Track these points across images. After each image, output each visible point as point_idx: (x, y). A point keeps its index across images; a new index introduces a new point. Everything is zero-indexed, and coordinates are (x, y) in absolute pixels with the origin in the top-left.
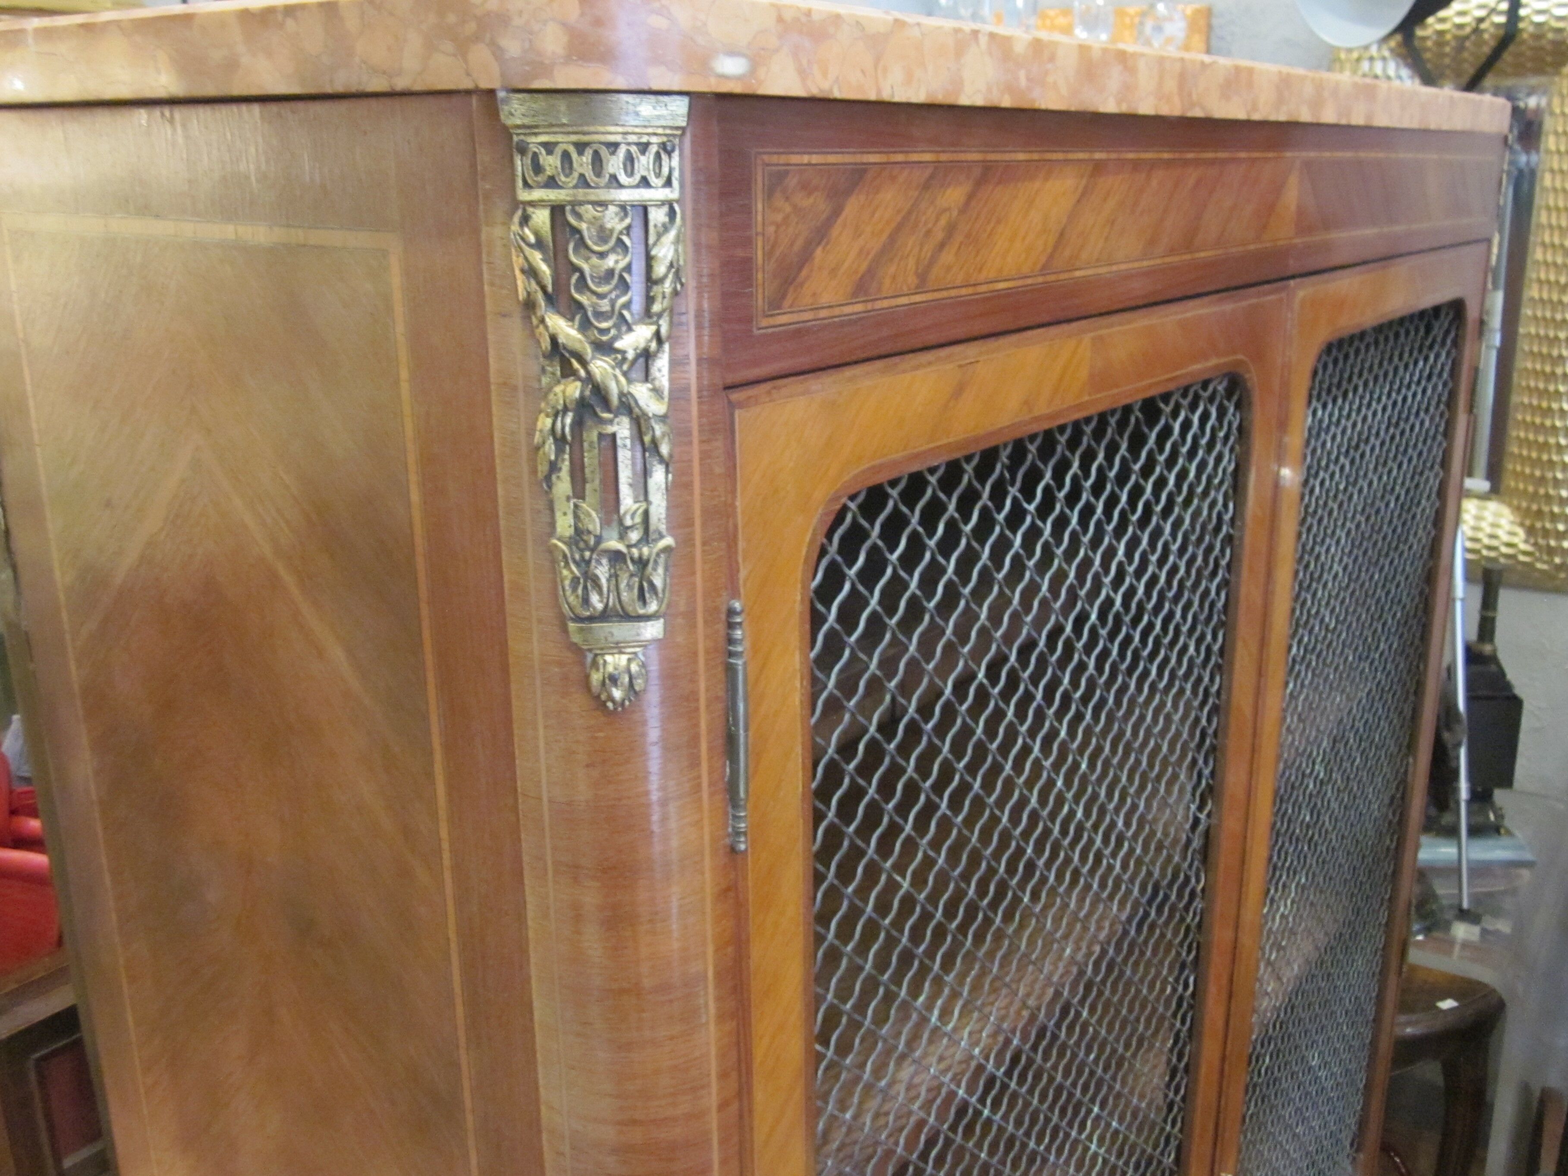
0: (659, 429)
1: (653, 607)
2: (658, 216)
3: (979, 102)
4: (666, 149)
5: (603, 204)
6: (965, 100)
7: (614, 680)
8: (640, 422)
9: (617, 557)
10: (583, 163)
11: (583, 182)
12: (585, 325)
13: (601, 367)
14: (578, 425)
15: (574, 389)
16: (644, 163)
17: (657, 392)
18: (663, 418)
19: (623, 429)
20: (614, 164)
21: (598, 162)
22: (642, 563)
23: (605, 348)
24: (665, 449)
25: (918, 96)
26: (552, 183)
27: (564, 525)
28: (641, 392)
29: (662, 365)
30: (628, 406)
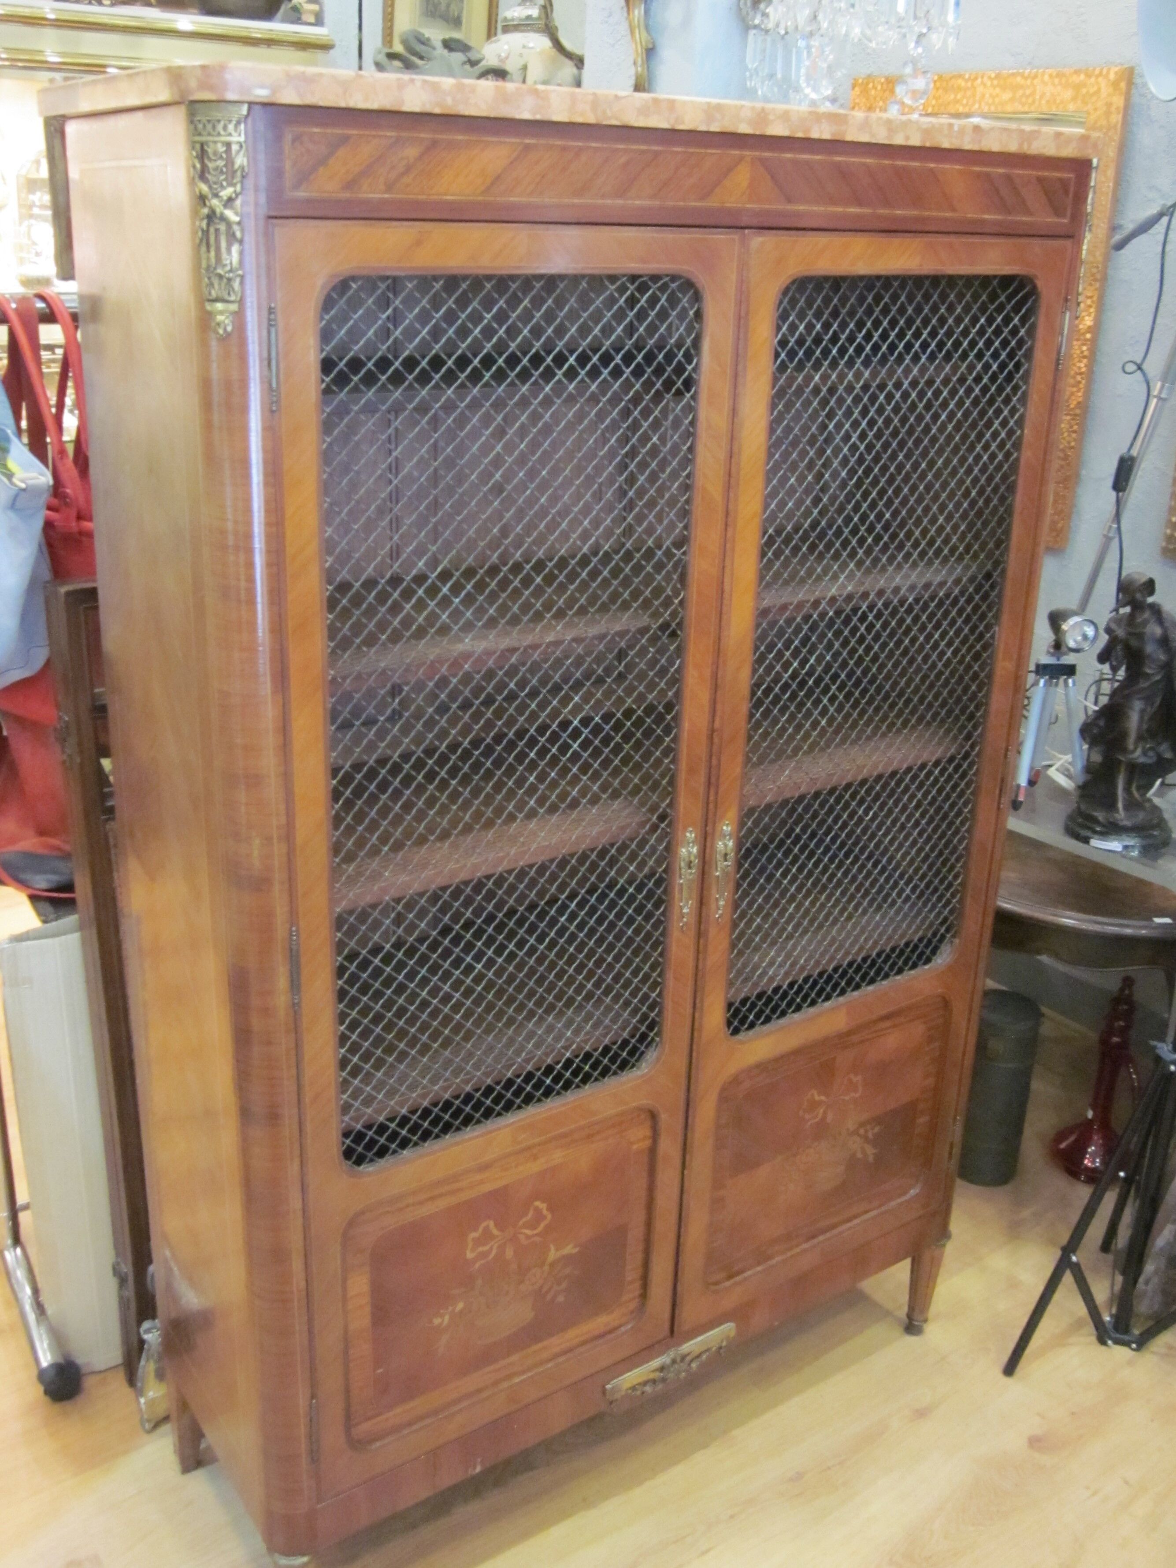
0: (236, 228)
1: (233, 298)
2: (235, 147)
3: (417, 109)
4: (238, 123)
5: (215, 142)
6: (406, 108)
7: (219, 324)
8: (229, 224)
9: (220, 277)
10: (209, 127)
11: (209, 134)
12: (210, 187)
13: (215, 202)
14: (208, 225)
15: (206, 211)
16: (231, 127)
17: (236, 214)
18: (239, 223)
19: (222, 227)
20: (220, 127)
21: (214, 127)
22: (229, 280)
23: (216, 195)
24: (238, 234)
25: (375, 106)
26: (200, 134)
27: (204, 264)
28: (229, 214)
29: (238, 202)
30: (223, 218)
